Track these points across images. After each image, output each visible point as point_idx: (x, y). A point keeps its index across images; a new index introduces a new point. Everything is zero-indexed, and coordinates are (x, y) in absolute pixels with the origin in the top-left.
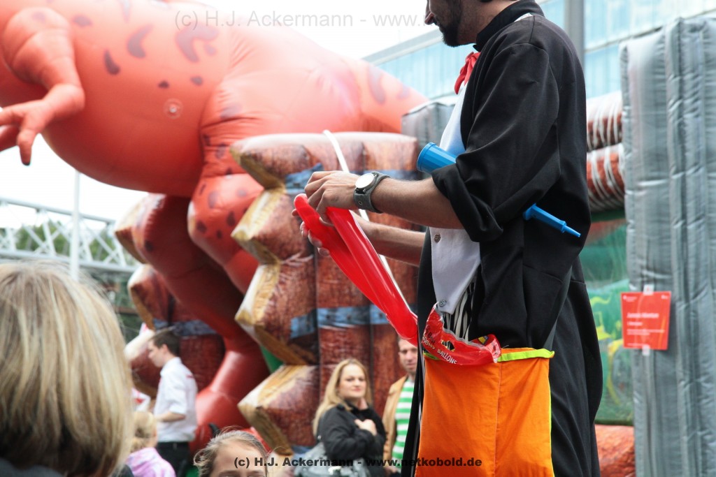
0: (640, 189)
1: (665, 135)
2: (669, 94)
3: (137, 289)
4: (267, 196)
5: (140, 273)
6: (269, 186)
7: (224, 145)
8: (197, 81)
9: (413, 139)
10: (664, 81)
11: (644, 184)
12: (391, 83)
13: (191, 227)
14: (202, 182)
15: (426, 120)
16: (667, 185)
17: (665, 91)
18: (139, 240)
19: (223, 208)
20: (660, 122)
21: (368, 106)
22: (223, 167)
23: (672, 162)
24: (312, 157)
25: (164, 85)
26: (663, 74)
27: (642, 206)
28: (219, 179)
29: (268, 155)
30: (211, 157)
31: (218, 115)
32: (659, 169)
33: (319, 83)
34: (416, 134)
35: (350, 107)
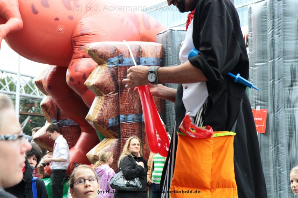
0: (255, 66)
1: (266, 44)
2: (268, 27)
3: (44, 106)
4: (99, 67)
5: (46, 99)
6: (100, 63)
7: (82, 45)
8: (71, 18)
9: (161, 45)
10: (266, 21)
11: (257, 64)
12: (153, 21)
13: (68, 80)
14: (72, 61)
15: (167, 36)
16: (267, 65)
17: (267, 26)
18: (45, 85)
19: (81, 72)
20: (264, 39)
21: (143, 30)
22: (81, 55)
23: (269, 55)
24: (118, 51)
25: (57, 19)
26: (266, 18)
27: (256, 73)
28: (79, 59)
29: (100, 50)
30: (76, 50)
31: (79, 33)
32: (263, 58)
33: (122, 20)
34: (162, 43)
35: (135, 30)
